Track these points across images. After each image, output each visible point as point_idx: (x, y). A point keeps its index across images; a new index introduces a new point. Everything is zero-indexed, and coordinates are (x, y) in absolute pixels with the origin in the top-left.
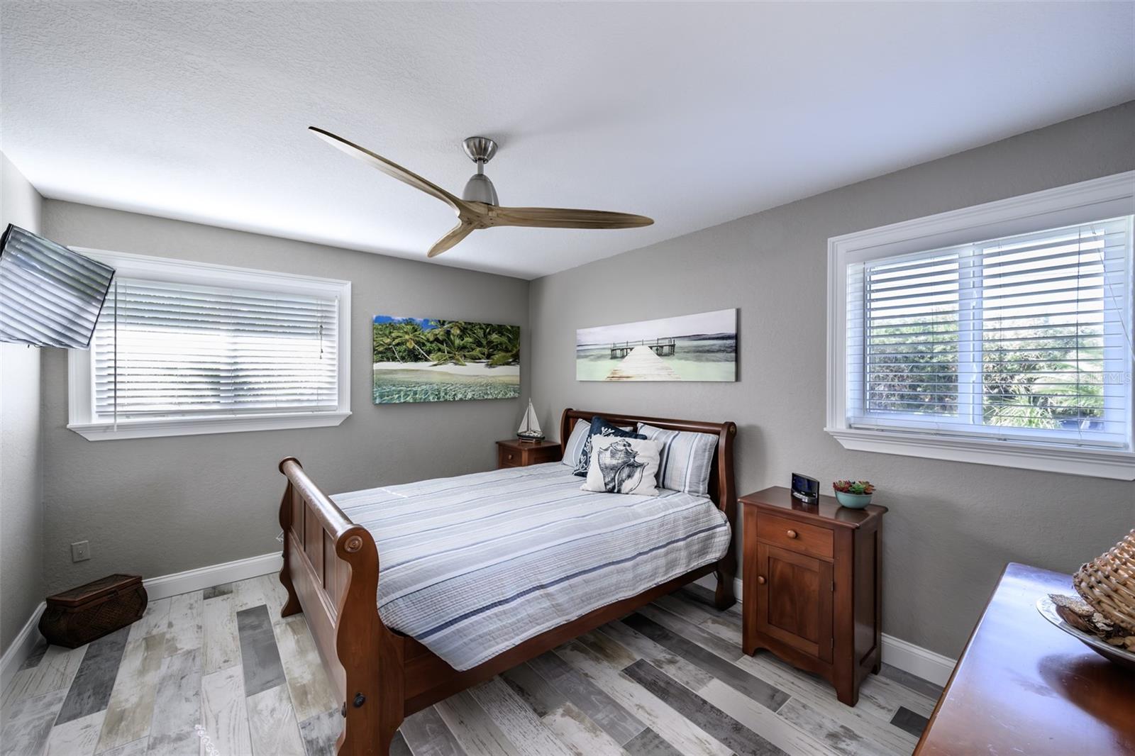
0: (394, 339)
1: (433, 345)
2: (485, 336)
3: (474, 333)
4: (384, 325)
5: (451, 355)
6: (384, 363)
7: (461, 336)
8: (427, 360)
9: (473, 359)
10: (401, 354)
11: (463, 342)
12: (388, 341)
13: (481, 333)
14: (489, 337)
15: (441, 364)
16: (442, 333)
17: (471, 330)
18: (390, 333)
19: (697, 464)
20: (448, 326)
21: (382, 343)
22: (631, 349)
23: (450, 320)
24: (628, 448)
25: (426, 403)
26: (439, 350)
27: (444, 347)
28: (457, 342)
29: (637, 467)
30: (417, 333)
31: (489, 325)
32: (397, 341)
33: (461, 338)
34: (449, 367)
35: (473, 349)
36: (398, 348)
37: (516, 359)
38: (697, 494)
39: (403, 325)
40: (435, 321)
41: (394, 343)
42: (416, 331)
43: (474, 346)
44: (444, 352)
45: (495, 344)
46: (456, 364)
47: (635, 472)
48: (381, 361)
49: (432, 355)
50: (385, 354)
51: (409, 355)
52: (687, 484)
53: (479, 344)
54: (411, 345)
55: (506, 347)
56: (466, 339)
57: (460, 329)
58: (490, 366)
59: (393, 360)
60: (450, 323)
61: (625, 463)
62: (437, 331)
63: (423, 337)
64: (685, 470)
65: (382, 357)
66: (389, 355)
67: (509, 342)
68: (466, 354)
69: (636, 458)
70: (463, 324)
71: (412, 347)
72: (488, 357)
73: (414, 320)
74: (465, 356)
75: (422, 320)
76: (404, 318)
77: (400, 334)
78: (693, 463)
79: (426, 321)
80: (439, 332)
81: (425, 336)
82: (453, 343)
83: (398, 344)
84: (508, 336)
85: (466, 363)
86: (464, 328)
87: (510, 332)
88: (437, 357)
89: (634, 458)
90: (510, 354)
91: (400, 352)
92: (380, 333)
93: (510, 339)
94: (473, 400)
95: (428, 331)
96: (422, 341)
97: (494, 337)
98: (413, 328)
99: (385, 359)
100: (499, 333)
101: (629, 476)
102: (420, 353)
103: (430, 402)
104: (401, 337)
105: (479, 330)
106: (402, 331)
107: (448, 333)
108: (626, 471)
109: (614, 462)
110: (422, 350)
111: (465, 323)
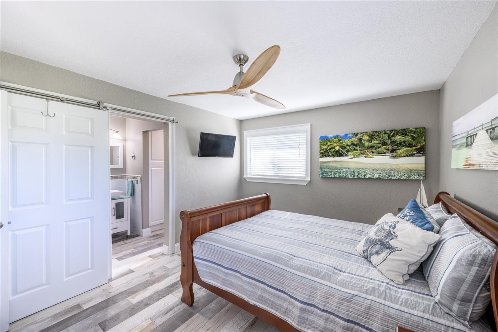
0: (329, 146)
1: (351, 147)
2: (389, 137)
3: (380, 137)
4: (324, 140)
5: (362, 152)
6: (324, 158)
7: (370, 140)
8: (346, 155)
9: (379, 154)
10: (332, 153)
11: (371, 144)
12: (325, 147)
13: (386, 136)
14: (393, 138)
15: (355, 158)
16: (356, 140)
17: (378, 136)
18: (327, 143)
19: (455, 275)
20: (361, 135)
21: (323, 148)
22: (476, 135)
23: (362, 132)
24: (391, 229)
25: (346, 178)
26: (354, 150)
27: (358, 148)
28: (367, 144)
29: (387, 248)
30: (341, 142)
31: (392, 130)
32: (330, 147)
33: (370, 141)
34: (362, 159)
35: (379, 148)
36: (330, 150)
37: (421, 151)
38: (447, 310)
39: (333, 139)
40: (352, 134)
41: (328, 148)
42: (340, 141)
43: (379, 145)
44: (358, 151)
45: (398, 142)
46: (366, 157)
47: (382, 251)
48: (322, 157)
49: (349, 153)
50: (324, 154)
51: (336, 154)
52: (439, 292)
53: (384, 144)
54: (337, 148)
55: (410, 144)
56: (373, 142)
57: (369, 136)
58: (395, 157)
59: (328, 156)
60: (362, 133)
61: (380, 240)
62: (353, 139)
63: (344, 143)
64: (441, 275)
65: (323, 155)
66: (326, 154)
67: (413, 139)
68: (374, 150)
69: (392, 240)
70: (371, 133)
71: (338, 149)
72: (393, 151)
73: (339, 135)
74: (372, 152)
75: (344, 134)
76: (334, 135)
77: (332, 144)
78: (452, 271)
79: (346, 135)
80: (355, 140)
81: (346, 143)
82: (363, 145)
83: (331, 149)
84: (412, 136)
85: (374, 156)
86: (372, 135)
87: (414, 132)
88: (353, 154)
89: (391, 239)
90: (414, 148)
91: (332, 152)
92: (322, 144)
93: (413, 138)
94: (379, 179)
95: (347, 140)
96: (344, 146)
97: (398, 138)
98: (339, 139)
99: (324, 156)
100: (403, 134)
101: (377, 253)
102: (342, 152)
103: (348, 178)
104: (332, 145)
105: (384, 135)
106: (332, 142)
107: (360, 139)
108: (378, 247)
109: (374, 237)
110: (344, 150)
111: (373, 132)
